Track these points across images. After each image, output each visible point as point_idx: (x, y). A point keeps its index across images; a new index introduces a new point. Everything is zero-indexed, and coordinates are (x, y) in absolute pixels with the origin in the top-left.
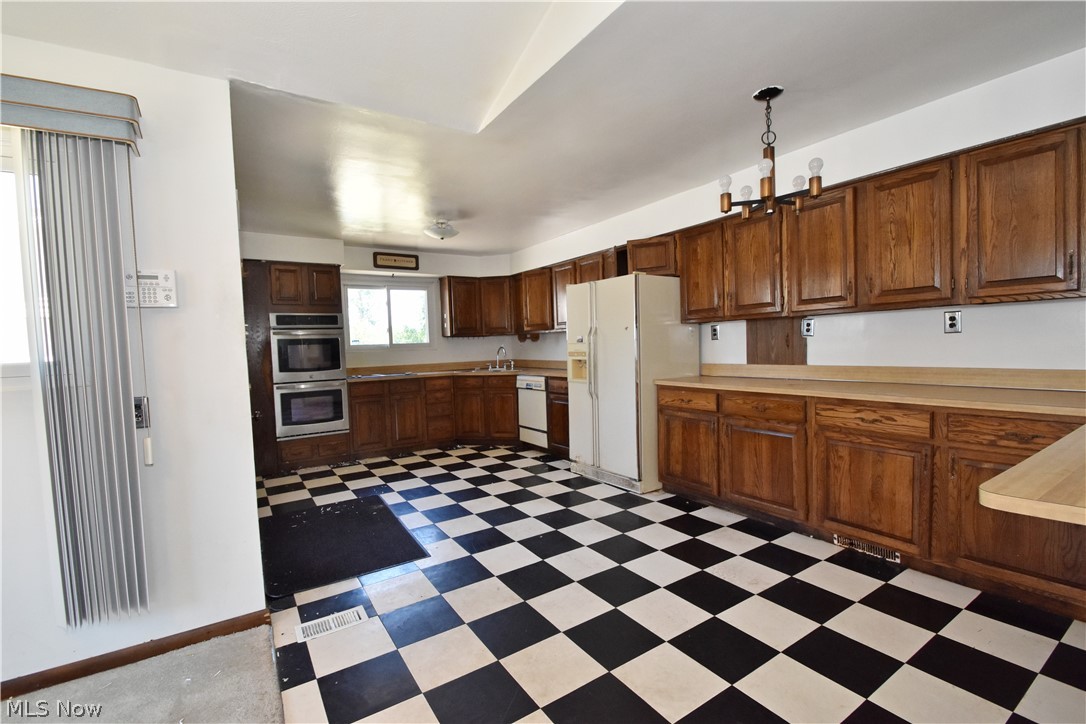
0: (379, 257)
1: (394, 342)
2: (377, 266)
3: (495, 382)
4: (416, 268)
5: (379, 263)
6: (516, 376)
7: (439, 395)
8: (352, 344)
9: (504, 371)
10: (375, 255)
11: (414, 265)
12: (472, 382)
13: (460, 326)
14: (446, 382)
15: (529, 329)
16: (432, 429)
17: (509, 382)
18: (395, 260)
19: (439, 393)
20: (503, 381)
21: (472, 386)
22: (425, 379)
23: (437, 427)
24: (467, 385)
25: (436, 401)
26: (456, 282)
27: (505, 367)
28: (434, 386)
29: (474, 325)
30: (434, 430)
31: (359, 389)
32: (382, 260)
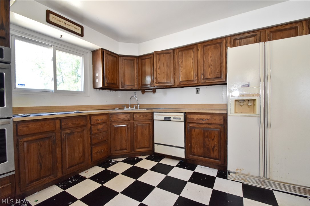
0: (51, 15)
1: (58, 89)
3: (138, 116)
4: (82, 35)
5: (51, 20)
8: (17, 86)
10: (49, 12)
11: (80, 32)
12: (122, 117)
13: (108, 82)
14: (105, 117)
15: (158, 85)
16: (95, 153)
17: (147, 116)
18: (65, 23)
19: (100, 126)
20: (144, 116)
21: (122, 119)
22: (91, 116)
23: (98, 151)
24: (119, 119)
25: (98, 132)
26: (107, 53)
27: (134, 108)
28: (97, 121)
29: (116, 82)
30: (96, 153)
31: (28, 127)
32: (54, 19)
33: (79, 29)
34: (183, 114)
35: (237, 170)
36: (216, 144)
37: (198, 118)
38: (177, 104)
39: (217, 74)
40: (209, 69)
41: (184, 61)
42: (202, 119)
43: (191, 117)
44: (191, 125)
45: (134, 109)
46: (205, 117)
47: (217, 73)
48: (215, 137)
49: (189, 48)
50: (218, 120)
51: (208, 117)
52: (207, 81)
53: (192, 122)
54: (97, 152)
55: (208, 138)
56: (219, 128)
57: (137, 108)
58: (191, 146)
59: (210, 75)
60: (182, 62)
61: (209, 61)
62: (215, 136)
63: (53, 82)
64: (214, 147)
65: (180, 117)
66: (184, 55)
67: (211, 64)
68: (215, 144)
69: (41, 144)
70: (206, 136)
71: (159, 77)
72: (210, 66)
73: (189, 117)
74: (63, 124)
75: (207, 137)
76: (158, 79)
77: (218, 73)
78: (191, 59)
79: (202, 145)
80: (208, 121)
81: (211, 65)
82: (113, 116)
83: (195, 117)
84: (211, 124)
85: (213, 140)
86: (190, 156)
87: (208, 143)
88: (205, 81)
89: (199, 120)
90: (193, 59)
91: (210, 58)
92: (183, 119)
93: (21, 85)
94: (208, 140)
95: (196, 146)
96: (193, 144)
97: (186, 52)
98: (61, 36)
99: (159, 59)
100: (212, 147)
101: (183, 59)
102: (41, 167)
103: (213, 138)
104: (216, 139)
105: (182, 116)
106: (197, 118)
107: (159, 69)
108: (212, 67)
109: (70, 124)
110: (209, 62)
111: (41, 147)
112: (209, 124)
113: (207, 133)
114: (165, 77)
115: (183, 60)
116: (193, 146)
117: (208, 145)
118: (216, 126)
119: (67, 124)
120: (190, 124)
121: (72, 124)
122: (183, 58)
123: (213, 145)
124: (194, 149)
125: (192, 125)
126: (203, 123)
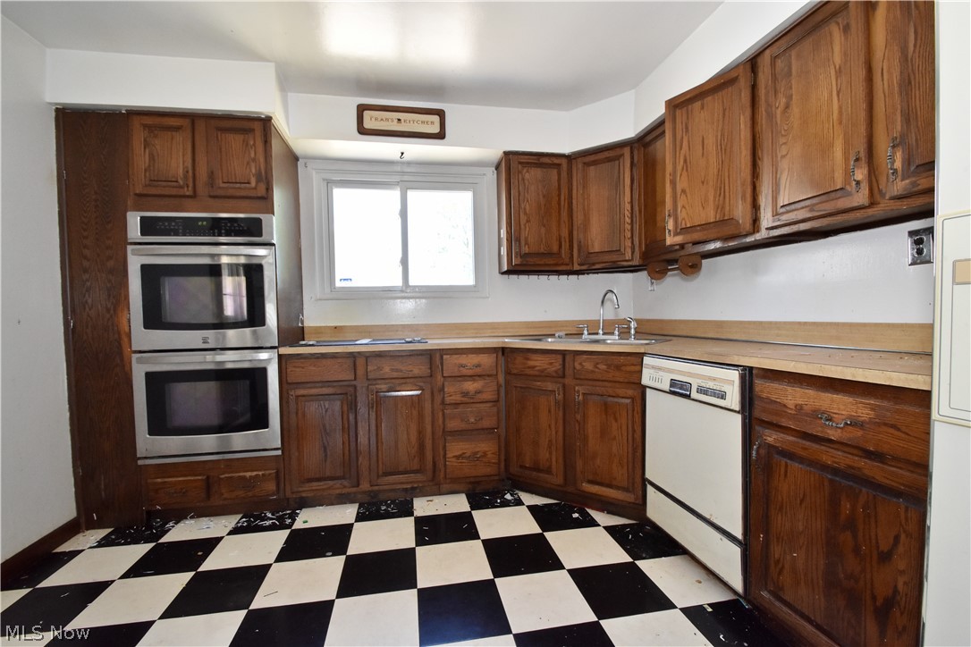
0: (367, 114)
1: (412, 282)
2: (362, 131)
3: (589, 366)
4: (441, 136)
5: (368, 124)
6: (641, 355)
7: (471, 386)
8: (338, 284)
9: (613, 343)
10: (362, 109)
11: (436, 129)
12: (539, 363)
14: (487, 360)
15: (679, 239)
16: (454, 457)
17: (623, 368)
18: (399, 120)
19: (470, 383)
20: (609, 366)
21: (539, 370)
22: (443, 352)
23: (464, 453)
24: (529, 367)
25: (463, 399)
26: (520, 163)
27: (617, 333)
28: (462, 369)
29: (555, 249)
30: (457, 457)
31: (303, 368)
32: (373, 119)
33: (432, 123)
34: (735, 375)
36: (900, 588)
37: (806, 408)
38: (799, 323)
41: (795, 97)
42: (826, 417)
43: (774, 397)
44: (771, 437)
45: (617, 338)
46: (840, 405)
51: (860, 409)
53: (775, 419)
54: (460, 455)
55: (854, 536)
57: (625, 333)
58: (767, 544)
60: (787, 106)
62: (897, 538)
63: (400, 269)
66: (795, 65)
69: (327, 406)
71: (684, 207)
73: (764, 395)
74: (370, 368)
75: (851, 527)
76: (682, 214)
78: (833, 71)
79: (821, 567)
80: (860, 433)
82: (515, 359)
83: (793, 397)
84: (878, 453)
85: (884, 558)
86: (765, 594)
89: (808, 415)
92: (734, 399)
93: (345, 280)
94: (857, 550)
95: (788, 557)
96: (778, 539)
97: (807, 44)
98: (402, 154)
99: (687, 128)
101: (791, 87)
102: (326, 456)
105: (730, 381)
106: (800, 402)
107: (685, 173)
109: (387, 369)
111: (326, 411)
112: (867, 452)
113: (849, 507)
114: (711, 198)
115: (792, 96)
116: (775, 549)
117: (855, 577)
119: (380, 369)
120: (767, 432)
121: (392, 370)
122: (793, 82)
124: (783, 567)
125: (775, 436)
126: (830, 441)
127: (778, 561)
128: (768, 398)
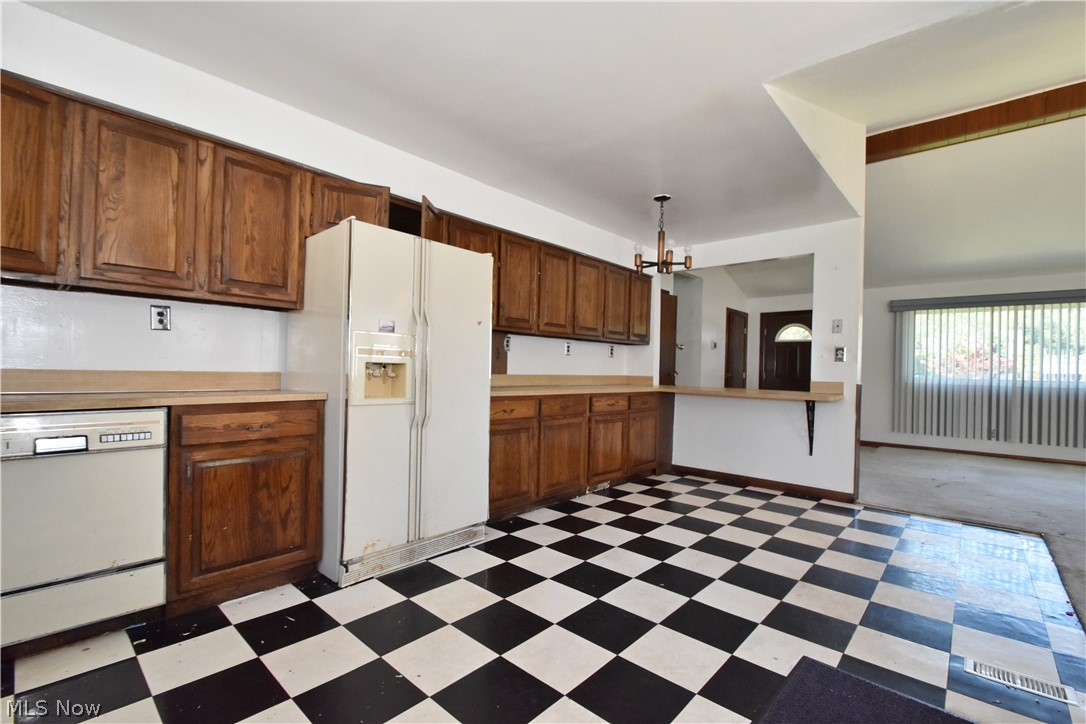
34: (160, 416)
35: (366, 548)
36: (293, 500)
37: (233, 426)
39: (272, 272)
40: (246, 249)
41: (127, 175)
42: (247, 428)
43: (202, 425)
44: (200, 456)
46: (256, 418)
47: (274, 269)
48: (293, 480)
49: (159, 133)
50: (302, 424)
51: (270, 417)
52: (236, 291)
53: (204, 441)
55: (268, 489)
56: (305, 449)
58: (198, 539)
59: (246, 270)
60: (117, 178)
61: (245, 219)
62: (291, 478)
64: (288, 512)
65: (149, 427)
66: (129, 149)
67: (252, 233)
68: (291, 503)
70: (261, 483)
72: (247, 237)
73: (192, 425)
75: (266, 485)
77: (275, 273)
78: (170, 184)
79: (246, 522)
80: (269, 430)
81: (253, 239)
83: (220, 421)
84: (281, 438)
85: (285, 490)
86: (195, 580)
87: (267, 504)
88: (228, 289)
89: (234, 430)
90: (176, 187)
91: (251, 211)
92: (160, 436)
94: (270, 497)
95: (219, 534)
96: (208, 527)
97: (147, 145)
100: (280, 515)
101: (124, 166)
103: (284, 485)
104: (293, 487)
105: (156, 425)
106: (227, 423)
108: (255, 244)
110: (246, 223)
112: (270, 440)
113: (264, 474)
115: (123, 173)
116: (206, 537)
117: (269, 512)
118: (295, 444)
120: (195, 454)
123: (284, 507)
124: (214, 544)
125: (204, 453)
126: (252, 440)
127: (209, 544)
128: (197, 427)
